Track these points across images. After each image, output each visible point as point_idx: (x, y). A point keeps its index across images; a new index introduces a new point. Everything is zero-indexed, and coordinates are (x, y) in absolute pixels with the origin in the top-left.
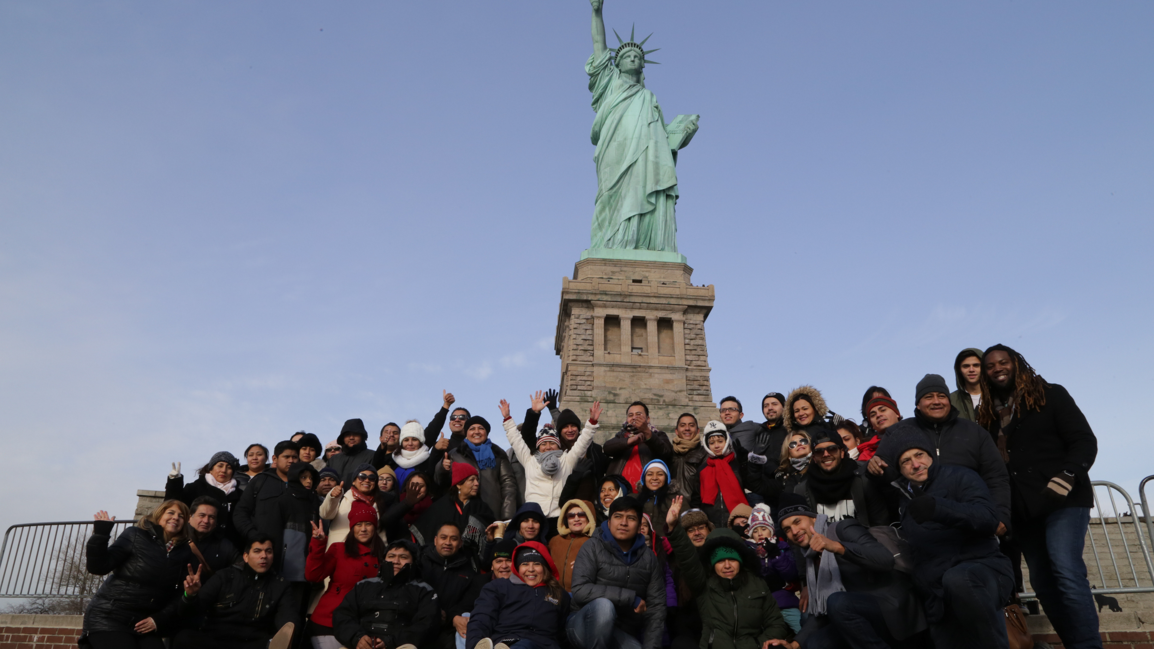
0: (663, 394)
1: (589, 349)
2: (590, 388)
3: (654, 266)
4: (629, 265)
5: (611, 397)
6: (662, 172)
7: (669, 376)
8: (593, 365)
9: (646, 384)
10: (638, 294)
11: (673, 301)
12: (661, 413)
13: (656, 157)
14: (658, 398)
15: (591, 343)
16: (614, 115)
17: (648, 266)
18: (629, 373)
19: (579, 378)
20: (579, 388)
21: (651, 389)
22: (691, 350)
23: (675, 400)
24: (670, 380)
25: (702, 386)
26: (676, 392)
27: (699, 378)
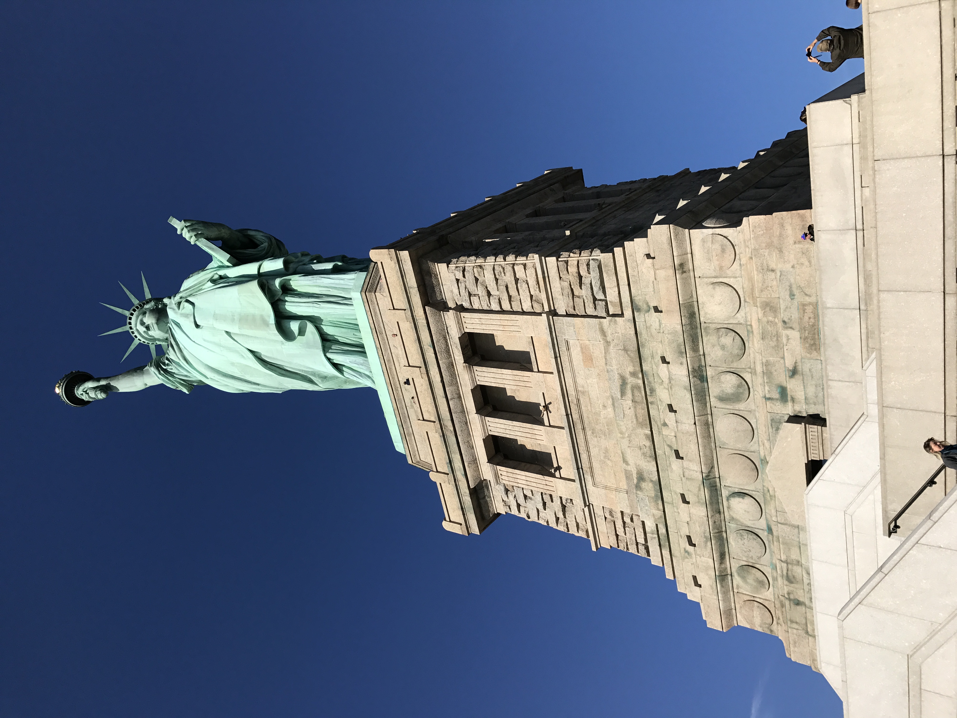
0: (617, 377)
2: (638, 523)
5: (649, 487)
7: (575, 356)
8: (590, 505)
9: (604, 406)
13: (233, 320)
14: (629, 387)
15: (549, 497)
18: (589, 437)
21: (613, 399)
22: (510, 297)
23: (625, 350)
24: (583, 353)
25: (580, 277)
26: (608, 343)
27: (566, 284)
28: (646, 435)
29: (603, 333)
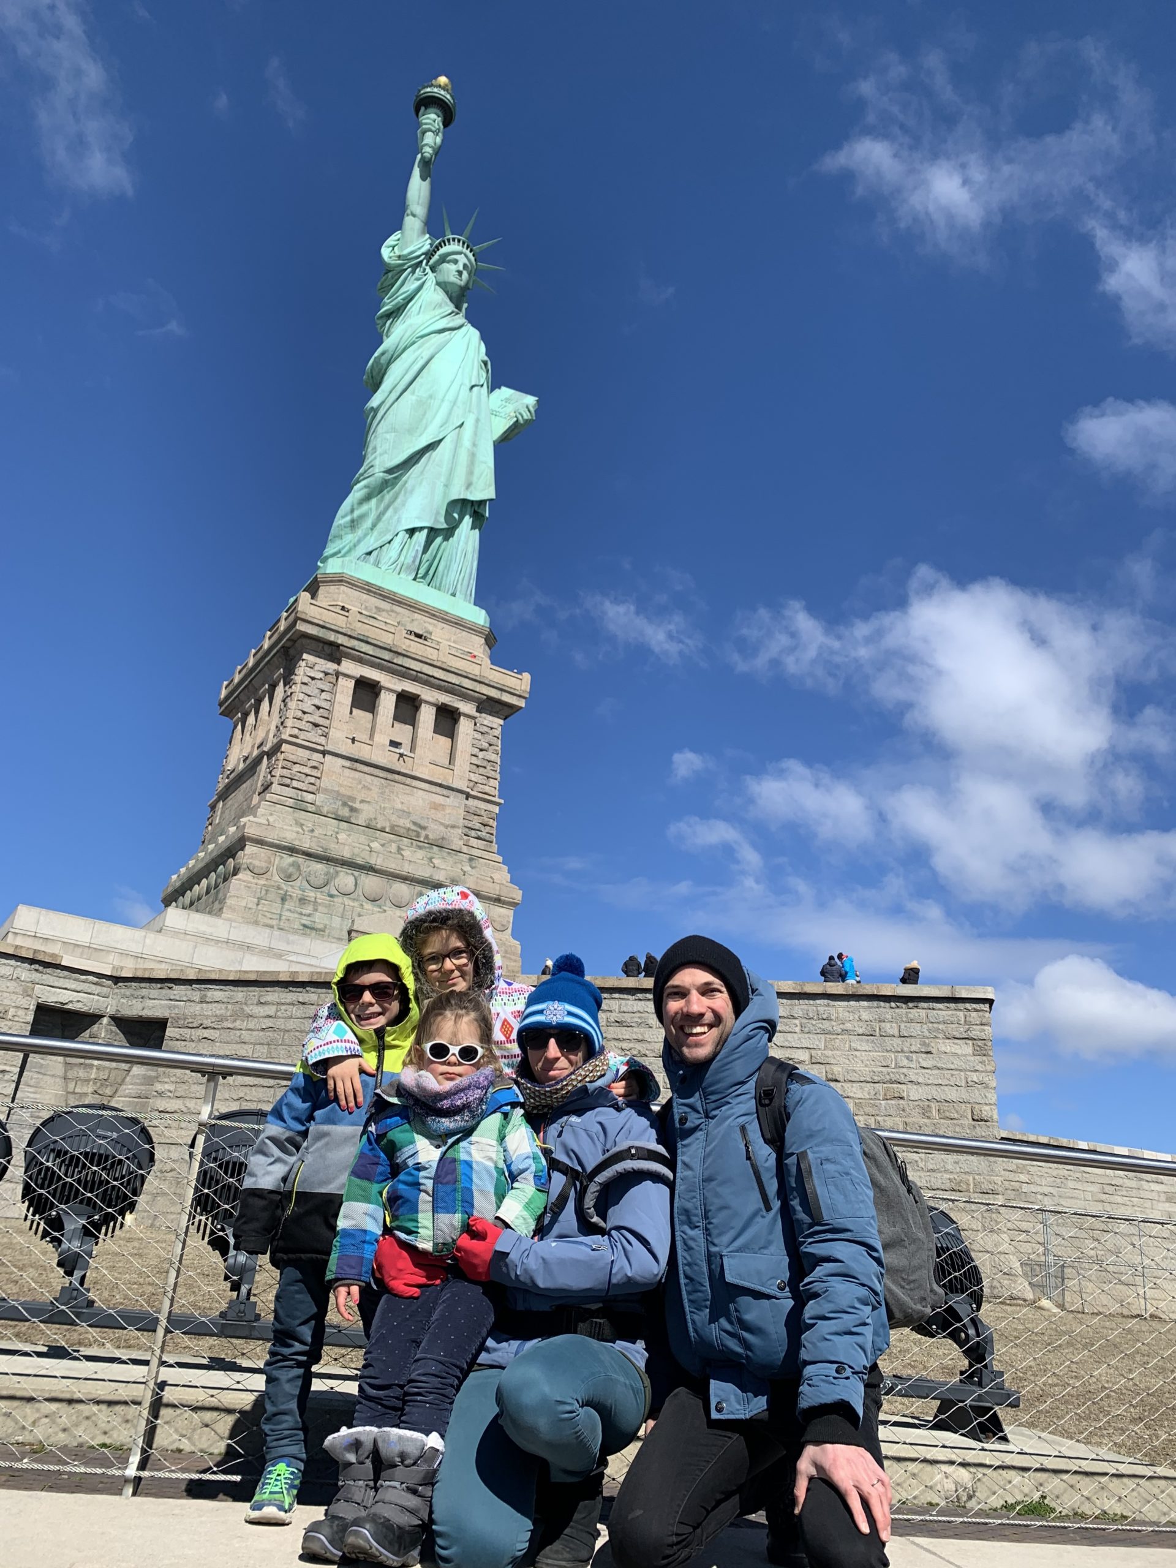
0: (426, 825)
1: (321, 723)
2: (312, 788)
3: (443, 619)
4: (406, 604)
5: (345, 812)
6: (477, 472)
7: (440, 800)
8: (324, 753)
9: (405, 804)
10: (417, 657)
11: (467, 683)
12: (420, 854)
13: (474, 445)
14: (419, 830)
15: (326, 716)
16: (420, 351)
17: (434, 615)
18: (380, 780)
19: (297, 768)
20: (295, 784)
21: (409, 813)
22: (478, 766)
23: (443, 838)
24: (440, 805)
25: (485, 825)
26: (446, 827)
27: (483, 813)
28: (385, 828)
29: (453, 827)
